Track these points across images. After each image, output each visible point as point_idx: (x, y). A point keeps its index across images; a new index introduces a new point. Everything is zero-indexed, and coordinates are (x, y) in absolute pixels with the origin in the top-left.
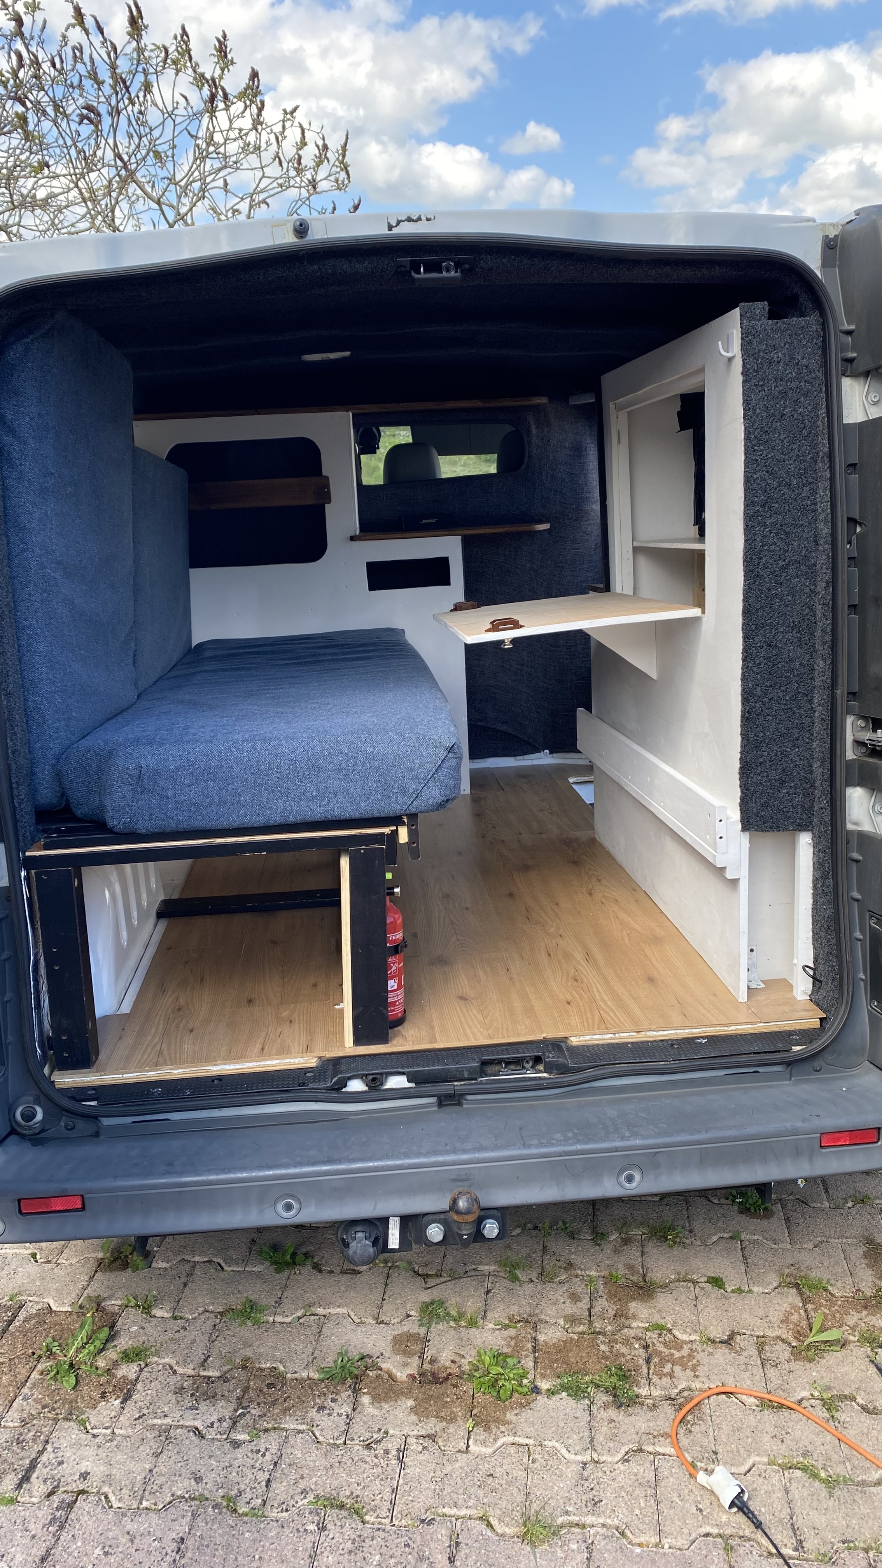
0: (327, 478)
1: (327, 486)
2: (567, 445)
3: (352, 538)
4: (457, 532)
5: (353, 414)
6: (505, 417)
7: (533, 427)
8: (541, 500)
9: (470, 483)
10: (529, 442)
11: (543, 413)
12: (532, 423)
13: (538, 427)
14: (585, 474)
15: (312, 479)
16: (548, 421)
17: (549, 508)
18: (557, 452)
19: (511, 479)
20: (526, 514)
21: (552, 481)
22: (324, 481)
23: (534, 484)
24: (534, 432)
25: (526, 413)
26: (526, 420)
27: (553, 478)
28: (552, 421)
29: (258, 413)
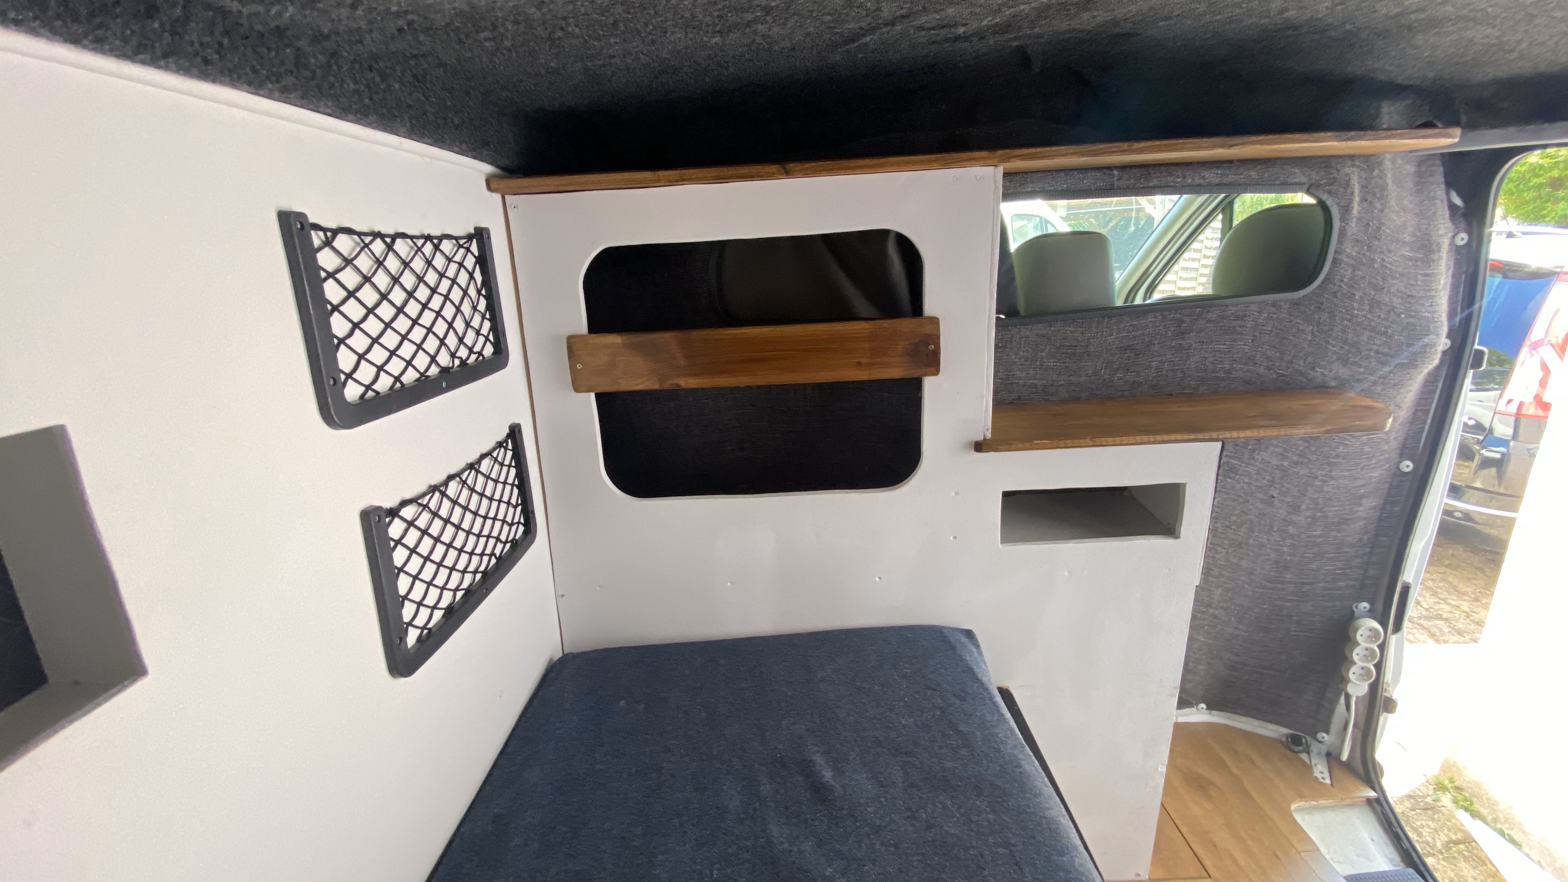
0: (935, 321)
1: (935, 338)
2: (1407, 238)
3: (979, 447)
4: (1214, 435)
5: (1007, 175)
6: (1304, 179)
7: (1357, 199)
8: (1342, 348)
9: (1199, 315)
10: (1342, 232)
11: (1377, 171)
12: (1357, 191)
13: (1364, 200)
14: (1432, 297)
15: (905, 325)
16: (1383, 188)
17: (1355, 364)
18: (1389, 251)
19: (1287, 306)
20: (1303, 374)
21: (1370, 312)
22: (927, 329)
23: (1332, 315)
24: (1356, 209)
25: (1348, 170)
26: (1348, 185)
27: (1374, 304)
28: (1389, 188)
29: (788, 174)
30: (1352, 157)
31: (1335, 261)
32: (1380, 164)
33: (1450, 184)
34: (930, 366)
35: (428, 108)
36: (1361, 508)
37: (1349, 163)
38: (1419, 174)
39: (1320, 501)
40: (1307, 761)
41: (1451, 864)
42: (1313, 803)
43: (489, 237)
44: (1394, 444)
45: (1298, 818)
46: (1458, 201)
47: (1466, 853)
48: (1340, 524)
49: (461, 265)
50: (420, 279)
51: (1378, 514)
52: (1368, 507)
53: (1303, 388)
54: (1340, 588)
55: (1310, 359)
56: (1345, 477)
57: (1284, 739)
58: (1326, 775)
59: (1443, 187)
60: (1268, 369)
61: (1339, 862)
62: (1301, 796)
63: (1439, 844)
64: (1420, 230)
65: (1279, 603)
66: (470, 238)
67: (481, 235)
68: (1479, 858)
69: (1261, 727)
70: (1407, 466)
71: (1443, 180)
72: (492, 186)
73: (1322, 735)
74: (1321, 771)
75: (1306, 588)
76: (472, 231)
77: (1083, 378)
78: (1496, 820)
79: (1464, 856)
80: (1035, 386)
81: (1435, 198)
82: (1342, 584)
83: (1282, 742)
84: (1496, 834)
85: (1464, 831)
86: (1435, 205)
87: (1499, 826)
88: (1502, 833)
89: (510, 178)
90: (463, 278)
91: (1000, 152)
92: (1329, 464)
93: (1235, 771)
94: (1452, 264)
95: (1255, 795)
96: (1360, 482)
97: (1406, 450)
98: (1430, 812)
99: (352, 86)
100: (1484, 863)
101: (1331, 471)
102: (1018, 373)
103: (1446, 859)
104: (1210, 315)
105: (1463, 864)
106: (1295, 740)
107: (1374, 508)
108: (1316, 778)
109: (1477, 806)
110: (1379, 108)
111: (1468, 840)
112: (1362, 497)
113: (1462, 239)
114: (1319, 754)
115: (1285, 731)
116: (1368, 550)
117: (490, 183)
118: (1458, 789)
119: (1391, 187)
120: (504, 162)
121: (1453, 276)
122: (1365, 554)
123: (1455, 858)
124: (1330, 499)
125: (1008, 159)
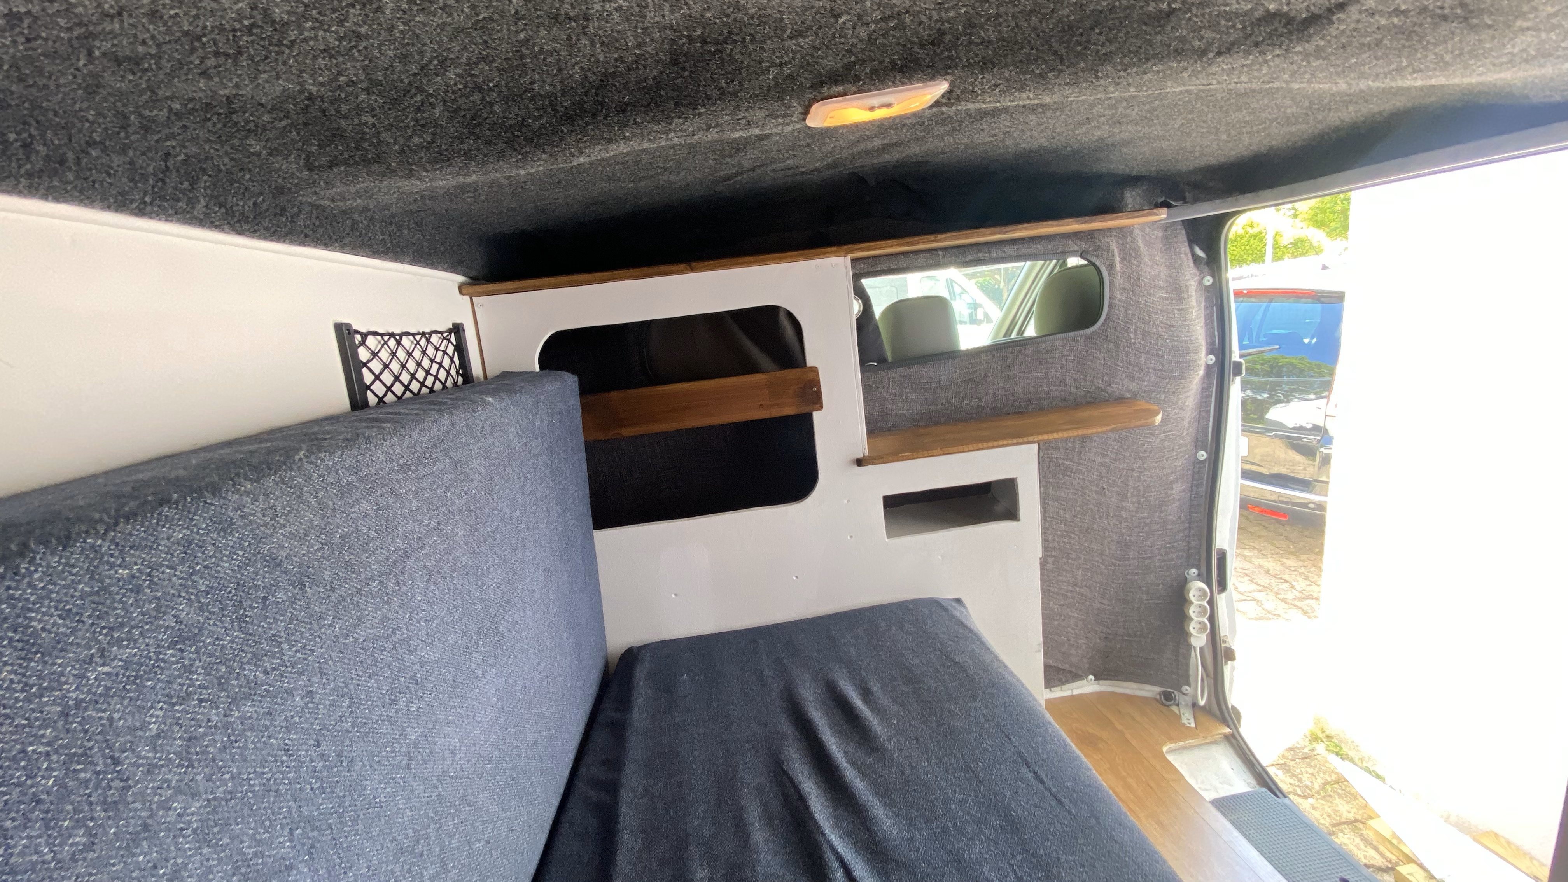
0: (815, 370)
1: (816, 382)
3: (860, 462)
4: (1031, 439)
5: (853, 260)
6: (1076, 248)
7: (1118, 259)
8: (1128, 368)
9: (1019, 352)
10: (1112, 283)
11: (1129, 238)
12: (1116, 253)
13: (1123, 259)
14: (1188, 325)
15: (791, 374)
16: (1136, 250)
17: (1139, 379)
18: (1150, 294)
19: (1083, 340)
20: (1104, 390)
21: (1143, 339)
22: (811, 376)
23: (1116, 345)
24: (1118, 267)
25: (1108, 239)
26: (1108, 250)
27: (1145, 334)
28: (1141, 249)
29: (693, 270)
30: (1110, 230)
31: (1110, 305)
32: (1132, 232)
33: (1192, 242)
34: (816, 403)
35: (425, 243)
36: (1174, 492)
37: (1108, 234)
38: (1166, 237)
39: (1141, 488)
40: (1177, 712)
41: (1328, 801)
42: (1182, 743)
43: (463, 330)
44: (1188, 439)
45: (1170, 758)
46: (1200, 253)
47: (1340, 791)
48: (1160, 506)
49: (445, 352)
50: (419, 364)
51: (1188, 495)
52: (1178, 491)
53: (1108, 401)
54: (1172, 559)
55: (1106, 378)
56: (1155, 467)
57: (1158, 697)
58: (1192, 721)
59: (1186, 244)
60: (1077, 388)
61: (1206, 790)
62: (1171, 739)
63: (1317, 787)
64: (1171, 277)
65: (1129, 577)
66: (450, 331)
67: (457, 329)
68: (1352, 794)
69: (1140, 689)
70: (1202, 455)
71: (1186, 239)
72: (464, 291)
73: (1185, 688)
74: (1187, 718)
75: (1147, 562)
76: (451, 327)
77: (940, 406)
78: (1362, 760)
79: (1339, 794)
80: (904, 415)
81: (1180, 253)
82: (1173, 556)
83: (1156, 700)
84: (1363, 771)
85: (1337, 773)
86: (1181, 258)
87: (1365, 764)
88: (1369, 771)
89: (475, 284)
90: (446, 362)
91: (845, 247)
92: (1140, 458)
93: (1120, 727)
94: (1203, 300)
95: (1134, 742)
96: (1167, 471)
97: (1199, 443)
98: (1308, 761)
99: (381, 237)
100: (1356, 798)
101: (1143, 464)
102: (890, 406)
103: (1323, 798)
104: (1027, 351)
105: (1337, 801)
106: (1168, 696)
107: (1184, 490)
108: (1184, 724)
109: (1345, 750)
110: (1123, 193)
111: (1340, 780)
112: (1172, 482)
113: (1208, 280)
114: (1187, 705)
115: (1158, 689)
116: (1187, 525)
117: (461, 288)
118: (1329, 737)
119: (1143, 249)
120: (474, 273)
121: (1206, 308)
122: (1185, 529)
123: (1330, 796)
124: (1148, 486)
125: (852, 251)
